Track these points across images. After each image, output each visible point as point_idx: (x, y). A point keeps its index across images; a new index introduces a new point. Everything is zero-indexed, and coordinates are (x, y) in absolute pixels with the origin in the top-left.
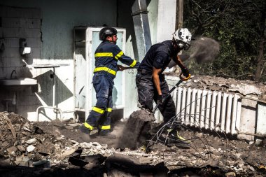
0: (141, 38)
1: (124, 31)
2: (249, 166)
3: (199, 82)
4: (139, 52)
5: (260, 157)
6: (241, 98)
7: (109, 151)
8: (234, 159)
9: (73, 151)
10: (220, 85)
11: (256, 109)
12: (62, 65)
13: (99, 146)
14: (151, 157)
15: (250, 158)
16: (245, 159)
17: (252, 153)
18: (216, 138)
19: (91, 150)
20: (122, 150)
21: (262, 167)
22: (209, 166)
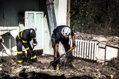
0: (51, 16)
1: (43, 13)
2: (103, 75)
3: (78, 36)
4: (50, 23)
5: (108, 71)
6: (98, 43)
7: (38, 70)
8: (96, 72)
9: (21, 70)
10: (88, 37)
11: (105, 48)
12: (13, 29)
13: (33, 68)
14: (57, 72)
15: (103, 71)
16: (101, 72)
17: (104, 69)
18: (87, 62)
19: (29, 69)
20: (43, 69)
21: (109, 75)
22: (85, 76)
